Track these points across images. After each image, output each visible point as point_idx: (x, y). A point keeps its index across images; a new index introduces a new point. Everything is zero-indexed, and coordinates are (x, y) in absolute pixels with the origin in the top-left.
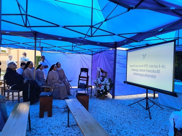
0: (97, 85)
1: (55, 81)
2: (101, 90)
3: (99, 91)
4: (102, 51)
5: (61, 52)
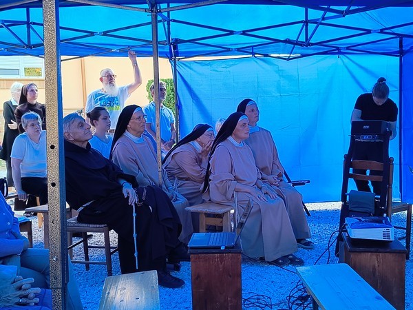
5: (253, 54)
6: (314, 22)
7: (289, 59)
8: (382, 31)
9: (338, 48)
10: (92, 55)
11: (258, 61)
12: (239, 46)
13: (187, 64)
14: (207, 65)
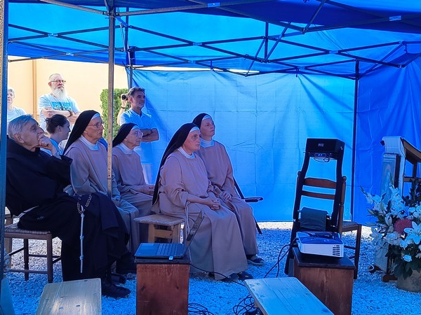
0: (388, 220)
1: (191, 198)
2: (404, 244)
3: (394, 253)
4: (408, 58)
5: (212, 67)
6: (273, 38)
7: (247, 75)
8: (340, 53)
9: (296, 68)
10: (45, 57)
11: (217, 75)
12: (198, 59)
13: (143, 73)
14: (164, 75)
